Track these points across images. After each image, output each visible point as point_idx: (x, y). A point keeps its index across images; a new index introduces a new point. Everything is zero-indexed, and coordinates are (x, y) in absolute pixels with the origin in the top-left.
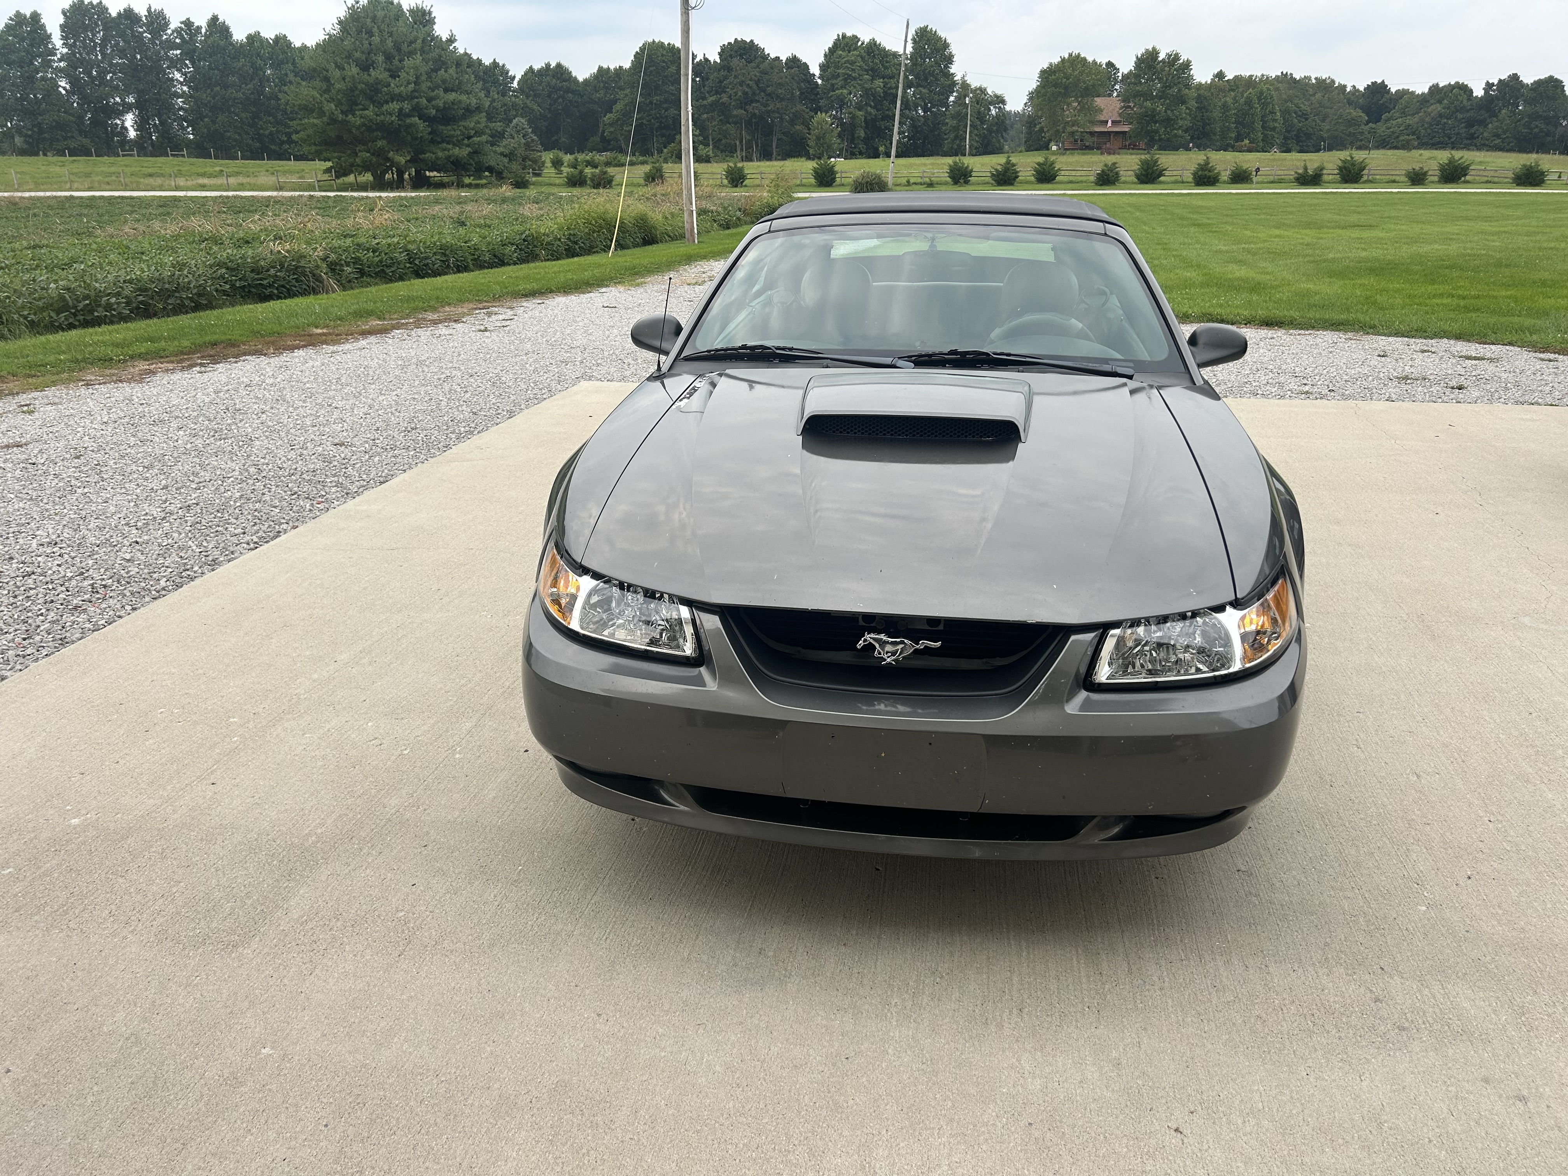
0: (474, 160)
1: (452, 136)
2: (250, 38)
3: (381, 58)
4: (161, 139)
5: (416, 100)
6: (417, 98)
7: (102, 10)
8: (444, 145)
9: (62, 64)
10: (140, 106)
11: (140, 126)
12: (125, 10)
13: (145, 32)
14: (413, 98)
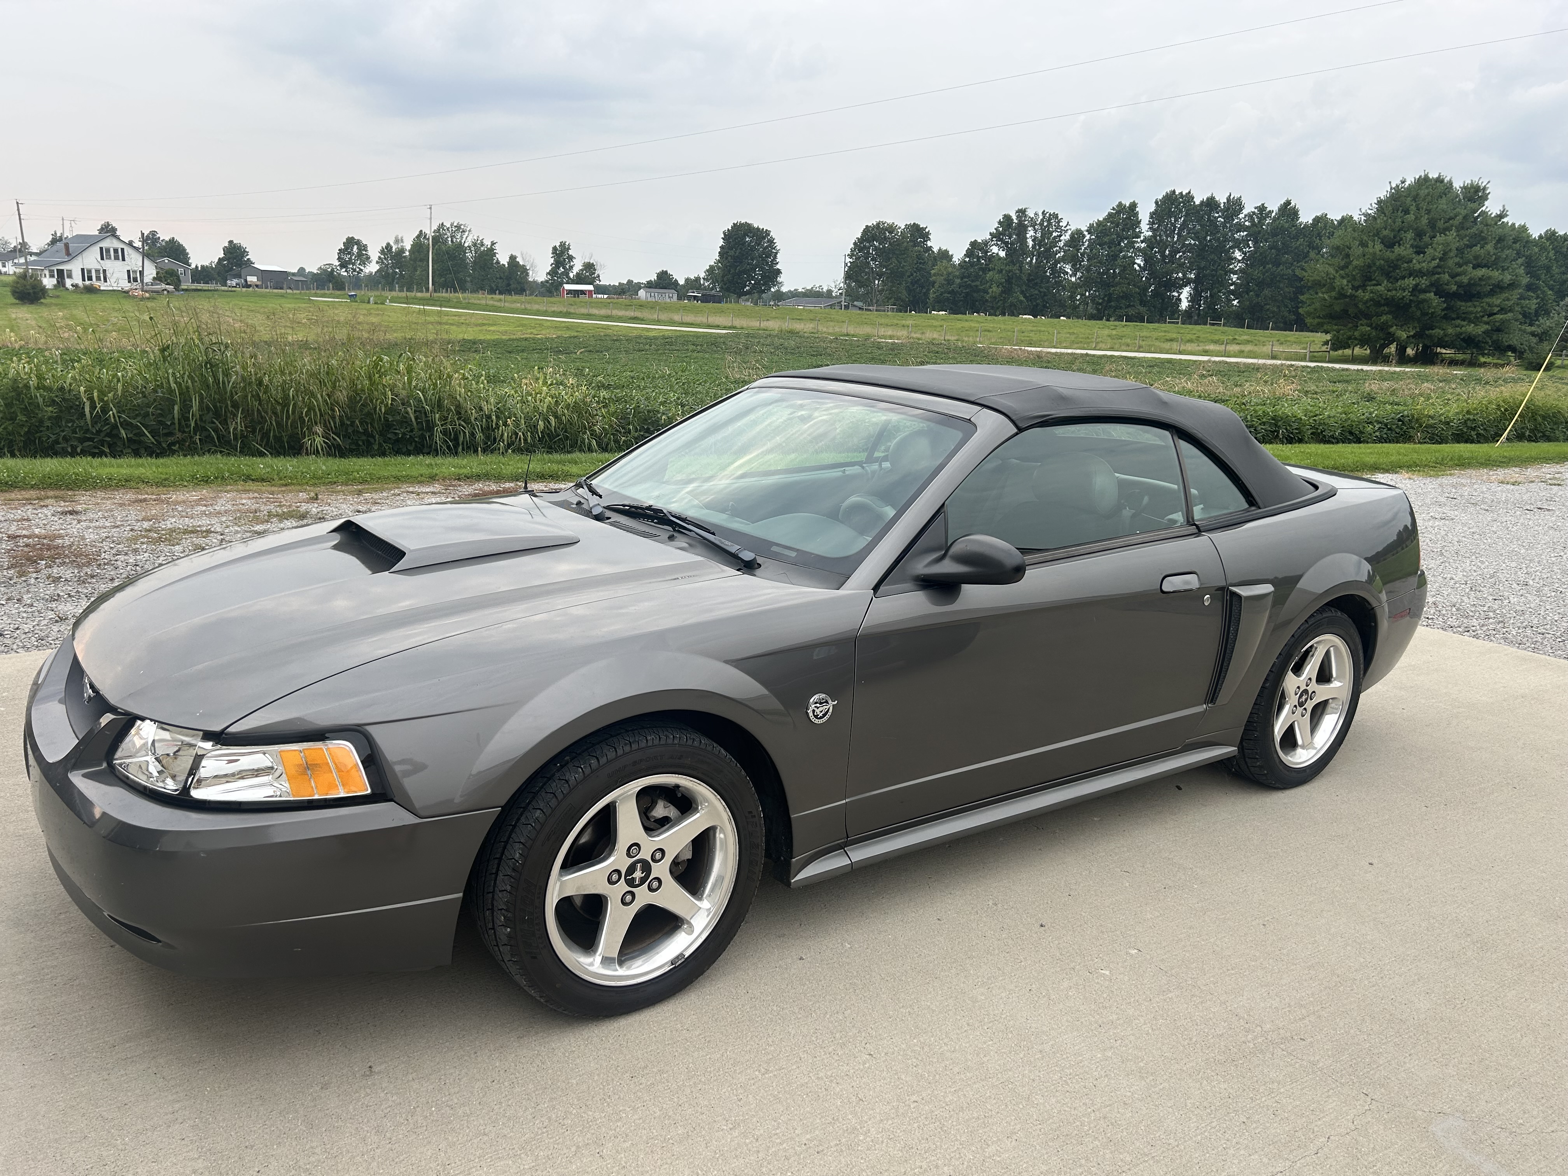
0: (1491, 338)
1: (1471, 313)
2: (1317, 220)
3: (1410, 235)
4: (1207, 310)
5: (1437, 276)
6: (1439, 273)
7: (1189, 197)
8: (1458, 322)
9: (1143, 245)
10: (1197, 281)
11: (1194, 299)
12: (1208, 199)
13: (1219, 217)
14: (1434, 274)
